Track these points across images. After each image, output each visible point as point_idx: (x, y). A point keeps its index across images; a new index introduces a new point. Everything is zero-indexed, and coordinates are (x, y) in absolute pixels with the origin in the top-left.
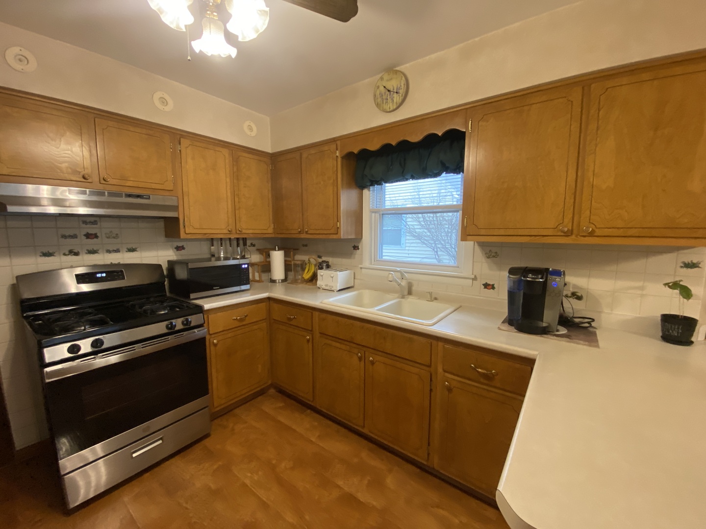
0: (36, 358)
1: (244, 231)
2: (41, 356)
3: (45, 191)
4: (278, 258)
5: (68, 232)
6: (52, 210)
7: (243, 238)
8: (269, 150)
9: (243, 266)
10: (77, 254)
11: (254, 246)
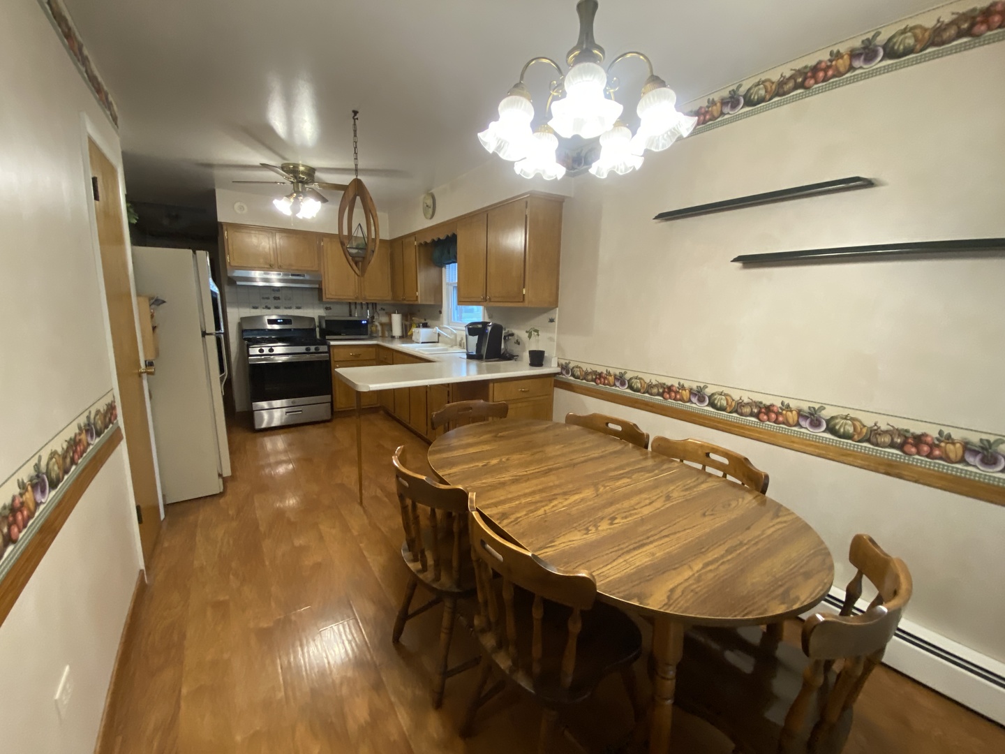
0: (246, 351)
1: (368, 298)
2: (248, 351)
3: (257, 274)
4: (396, 319)
5: (265, 296)
6: (261, 284)
7: (373, 304)
8: (388, 238)
9: (363, 322)
10: (269, 308)
11: (384, 310)
